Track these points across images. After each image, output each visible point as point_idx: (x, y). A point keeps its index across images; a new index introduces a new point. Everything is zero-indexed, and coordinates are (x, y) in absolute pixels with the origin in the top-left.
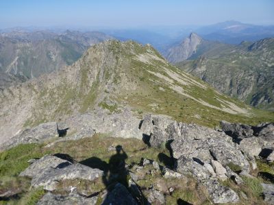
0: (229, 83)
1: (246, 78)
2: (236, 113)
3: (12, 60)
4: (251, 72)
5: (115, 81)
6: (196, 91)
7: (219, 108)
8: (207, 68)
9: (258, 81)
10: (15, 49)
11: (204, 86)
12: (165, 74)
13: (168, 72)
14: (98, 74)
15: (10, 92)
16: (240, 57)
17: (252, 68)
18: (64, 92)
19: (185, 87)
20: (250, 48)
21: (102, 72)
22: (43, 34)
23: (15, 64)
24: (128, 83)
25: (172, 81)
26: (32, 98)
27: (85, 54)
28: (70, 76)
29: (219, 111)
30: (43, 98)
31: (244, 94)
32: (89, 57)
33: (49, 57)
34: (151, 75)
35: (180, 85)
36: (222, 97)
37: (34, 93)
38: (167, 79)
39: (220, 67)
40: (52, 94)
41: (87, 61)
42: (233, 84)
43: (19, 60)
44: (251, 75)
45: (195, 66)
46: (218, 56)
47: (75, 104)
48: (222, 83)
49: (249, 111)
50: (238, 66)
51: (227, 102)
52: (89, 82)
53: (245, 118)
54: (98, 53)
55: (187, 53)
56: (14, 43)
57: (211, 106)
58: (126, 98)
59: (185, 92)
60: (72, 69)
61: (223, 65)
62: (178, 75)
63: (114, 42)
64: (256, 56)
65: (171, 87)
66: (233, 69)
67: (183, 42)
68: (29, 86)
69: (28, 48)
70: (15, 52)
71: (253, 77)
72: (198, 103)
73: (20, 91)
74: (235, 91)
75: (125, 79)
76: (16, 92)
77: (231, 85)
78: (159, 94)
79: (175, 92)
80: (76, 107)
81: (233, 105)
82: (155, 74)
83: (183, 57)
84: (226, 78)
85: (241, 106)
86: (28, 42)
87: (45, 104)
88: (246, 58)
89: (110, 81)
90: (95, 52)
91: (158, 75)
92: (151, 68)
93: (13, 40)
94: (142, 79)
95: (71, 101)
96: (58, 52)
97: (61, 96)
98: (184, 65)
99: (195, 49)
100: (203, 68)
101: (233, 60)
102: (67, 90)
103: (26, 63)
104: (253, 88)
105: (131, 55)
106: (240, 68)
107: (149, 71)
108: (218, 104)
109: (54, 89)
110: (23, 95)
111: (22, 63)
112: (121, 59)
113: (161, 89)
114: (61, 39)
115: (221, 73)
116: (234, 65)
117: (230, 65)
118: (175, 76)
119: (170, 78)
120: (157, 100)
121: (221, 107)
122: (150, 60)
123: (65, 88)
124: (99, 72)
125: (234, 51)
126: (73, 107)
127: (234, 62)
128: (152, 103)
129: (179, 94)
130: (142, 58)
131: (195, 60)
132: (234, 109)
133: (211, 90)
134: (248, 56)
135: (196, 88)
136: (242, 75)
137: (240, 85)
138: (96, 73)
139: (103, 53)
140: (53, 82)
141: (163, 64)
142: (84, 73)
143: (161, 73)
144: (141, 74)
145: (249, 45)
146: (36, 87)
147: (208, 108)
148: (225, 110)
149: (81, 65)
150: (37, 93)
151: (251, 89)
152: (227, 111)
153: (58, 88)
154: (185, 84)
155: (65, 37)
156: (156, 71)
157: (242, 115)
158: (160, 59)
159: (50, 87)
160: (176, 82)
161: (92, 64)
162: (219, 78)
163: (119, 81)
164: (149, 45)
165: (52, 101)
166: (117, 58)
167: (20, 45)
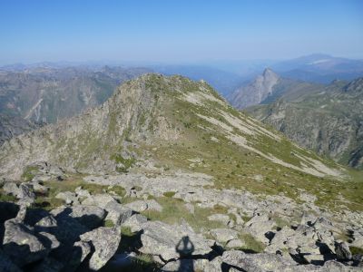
0: (316, 135)
1: (340, 128)
2: (323, 175)
3: (34, 103)
4: (347, 120)
5: (151, 128)
6: (265, 144)
7: (297, 168)
8: (286, 114)
9: (357, 132)
10: (38, 89)
11: (278, 137)
12: (222, 119)
13: (227, 117)
14: (131, 119)
15: (19, 142)
16: (332, 101)
17: (348, 116)
18: (86, 142)
19: (249, 137)
20: (345, 89)
21: (135, 116)
22: (75, 70)
23: (37, 109)
24: (168, 131)
25: (231, 129)
26: (47, 150)
27: (115, 92)
28: (96, 121)
29: (297, 172)
30: (60, 150)
31: (339, 150)
32: (120, 97)
33: (81, 100)
34: (201, 120)
35: (241, 134)
36: (304, 153)
37: (49, 144)
38: (224, 126)
39: (305, 114)
40: (71, 145)
41: (118, 101)
42: (323, 137)
43: (43, 103)
44: (348, 124)
45: (270, 112)
46: (301, 100)
47: (99, 159)
48: (307, 134)
49: (344, 173)
50: (329, 112)
51: (310, 159)
52: (118, 129)
53: (335, 182)
54: (133, 91)
55: (260, 95)
56: (38, 81)
57: (286, 165)
58: (155, 149)
59: (248, 144)
60: (99, 112)
61: (308, 110)
62: (240, 122)
63: (154, 76)
64: (354, 99)
65: (228, 137)
66: (322, 117)
67: (255, 81)
68: (44, 134)
69: (56, 87)
70: (38, 93)
71: (350, 127)
72: (266, 160)
73: (32, 141)
74: (325, 146)
75: (163, 125)
76: (26, 142)
77: (320, 137)
78: (208, 145)
79: (234, 144)
80: (99, 164)
81: (318, 164)
82: (207, 119)
83: (254, 100)
84: (312, 128)
85: (331, 166)
86: (56, 80)
87: (62, 159)
88: (339, 101)
89: (144, 128)
90: (128, 90)
91: (212, 120)
92: (202, 110)
93: (38, 78)
94: (187, 126)
95: (94, 155)
96: (93, 93)
97: (82, 147)
98: (256, 110)
99: (270, 90)
100: (281, 115)
101: (321, 104)
102: (90, 139)
103: (51, 107)
104: (351, 142)
105: (176, 94)
106: (332, 115)
107: (200, 115)
108: (297, 162)
109: (74, 138)
110: (34, 146)
111: (47, 107)
112: (161, 99)
113: (213, 138)
114: (97, 76)
115: (306, 122)
116: (323, 112)
117: (318, 110)
118: (236, 123)
119: (229, 125)
120: (204, 154)
121: (300, 166)
122: (202, 101)
123: (88, 138)
124: (132, 116)
125: (323, 93)
126: (95, 163)
127: (323, 107)
128: (194, 157)
129: (238, 147)
130: (191, 98)
131: (270, 104)
132: (320, 169)
133: (287, 143)
134: (342, 98)
135: (266, 139)
136: (334, 124)
137: (333, 137)
138: (129, 117)
139: (139, 91)
140: (74, 130)
141: (220, 107)
142: (113, 117)
143: (216, 117)
144: (188, 119)
145: (344, 85)
146: (52, 136)
147: (281, 166)
148: (307, 170)
149: (110, 106)
150: (53, 143)
151: (348, 143)
152: (309, 172)
153: (80, 137)
154: (250, 133)
155: (102, 75)
156: (209, 116)
157: (331, 179)
158: (217, 100)
159: (69, 136)
160: (236, 131)
161: (124, 106)
162: (302, 128)
163: (155, 127)
164: (202, 81)
165: (70, 155)
166: (156, 97)
167: (45, 84)
